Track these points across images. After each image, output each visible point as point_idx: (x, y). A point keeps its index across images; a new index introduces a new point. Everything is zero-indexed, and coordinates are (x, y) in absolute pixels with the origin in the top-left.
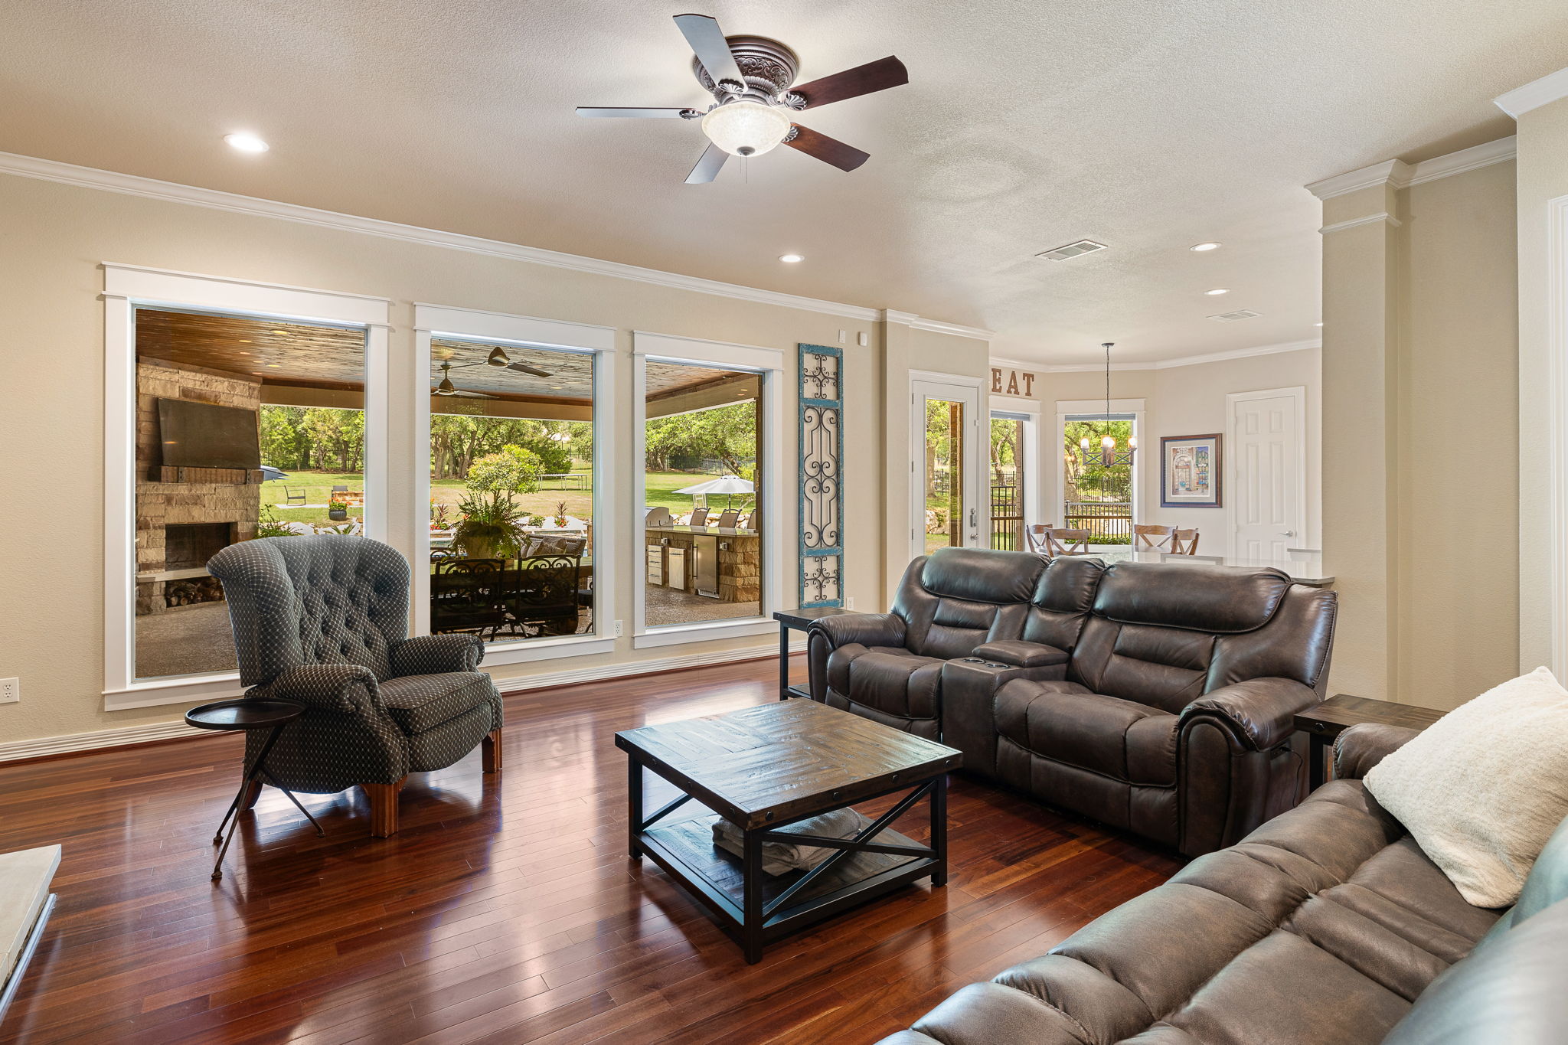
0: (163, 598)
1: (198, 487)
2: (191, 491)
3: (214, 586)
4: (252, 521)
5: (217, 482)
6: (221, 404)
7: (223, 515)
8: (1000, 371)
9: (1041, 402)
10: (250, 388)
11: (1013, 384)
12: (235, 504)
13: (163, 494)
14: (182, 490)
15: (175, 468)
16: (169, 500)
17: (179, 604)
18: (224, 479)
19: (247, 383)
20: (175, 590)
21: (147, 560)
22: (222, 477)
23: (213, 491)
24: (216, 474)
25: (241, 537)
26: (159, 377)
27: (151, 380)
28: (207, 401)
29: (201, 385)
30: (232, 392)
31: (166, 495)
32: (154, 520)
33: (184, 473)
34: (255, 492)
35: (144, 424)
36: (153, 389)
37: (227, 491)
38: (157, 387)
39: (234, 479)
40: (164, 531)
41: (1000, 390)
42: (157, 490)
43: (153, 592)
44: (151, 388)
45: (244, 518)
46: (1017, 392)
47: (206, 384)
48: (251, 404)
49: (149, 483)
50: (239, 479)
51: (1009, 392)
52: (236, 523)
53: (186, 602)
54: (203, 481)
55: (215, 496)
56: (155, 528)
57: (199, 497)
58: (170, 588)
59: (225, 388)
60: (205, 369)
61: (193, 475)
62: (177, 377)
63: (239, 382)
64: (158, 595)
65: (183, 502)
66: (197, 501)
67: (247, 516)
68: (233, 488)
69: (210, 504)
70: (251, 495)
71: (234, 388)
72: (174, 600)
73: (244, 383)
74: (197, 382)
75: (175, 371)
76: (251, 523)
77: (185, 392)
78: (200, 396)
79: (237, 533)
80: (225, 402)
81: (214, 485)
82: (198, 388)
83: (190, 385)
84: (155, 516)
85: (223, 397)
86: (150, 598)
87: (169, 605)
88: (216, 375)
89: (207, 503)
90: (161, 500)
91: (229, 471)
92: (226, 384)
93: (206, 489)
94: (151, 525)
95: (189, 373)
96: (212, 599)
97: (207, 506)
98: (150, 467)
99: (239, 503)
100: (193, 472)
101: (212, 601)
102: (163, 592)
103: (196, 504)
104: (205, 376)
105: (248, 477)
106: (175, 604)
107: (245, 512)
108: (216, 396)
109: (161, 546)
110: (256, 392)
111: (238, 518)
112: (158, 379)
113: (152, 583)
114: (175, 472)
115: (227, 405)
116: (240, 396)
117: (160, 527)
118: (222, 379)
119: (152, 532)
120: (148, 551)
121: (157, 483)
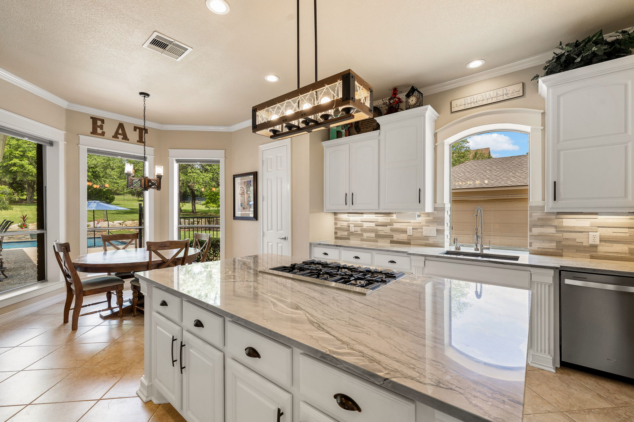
8: (103, 121)
9: (154, 148)
11: (120, 132)
41: (103, 134)
46: (125, 138)
51: (115, 136)
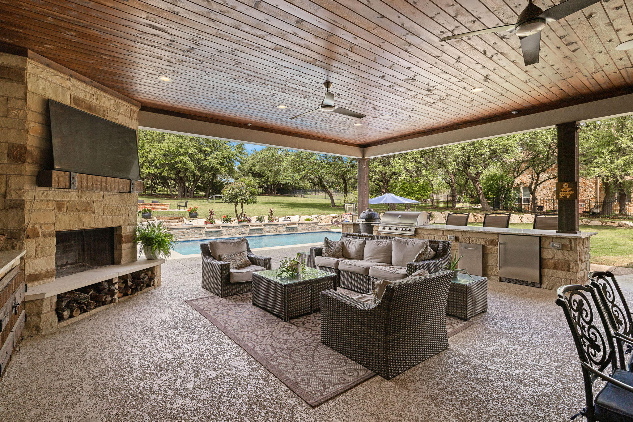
0: (54, 313)
1: (88, 194)
2: (81, 197)
3: (106, 291)
4: (133, 225)
5: (106, 190)
6: (109, 119)
7: (110, 221)
10: (131, 110)
12: (120, 211)
13: (53, 201)
14: (73, 196)
15: (67, 173)
16: (59, 206)
17: (71, 316)
18: (113, 187)
19: (129, 105)
20: (68, 302)
21: (35, 270)
22: (111, 185)
23: (102, 198)
24: (106, 183)
25: (124, 240)
26: (50, 79)
27: (40, 80)
28: (96, 114)
29: (91, 97)
30: (118, 111)
31: (56, 201)
32: (43, 228)
33: (76, 179)
34: (135, 200)
35: (32, 124)
36: (44, 89)
37: (113, 199)
38: (47, 88)
39: (121, 187)
40: (55, 239)
42: (46, 196)
43: (42, 310)
44: (41, 88)
45: (127, 223)
47: (95, 98)
48: (132, 124)
49: (38, 188)
50: (125, 187)
52: (120, 227)
53: (79, 312)
54: (93, 189)
55: (103, 203)
56: (44, 235)
57: (88, 204)
58: (62, 301)
59: (112, 106)
60: (95, 83)
61: (84, 181)
62: (68, 84)
63: (123, 102)
64: (48, 312)
65: (74, 208)
66: (87, 207)
67: (129, 221)
68: (118, 197)
69: (98, 210)
70: (132, 203)
71: (119, 107)
72: (66, 314)
73: (126, 104)
74: (87, 94)
75: (67, 77)
76: (131, 227)
77: (75, 100)
78: (90, 108)
79: (120, 236)
80: (112, 118)
81: (102, 193)
82: (88, 99)
83: (81, 95)
84: (45, 224)
85: (110, 113)
86: (39, 317)
87: (61, 318)
88: (105, 91)
89: (95, 209)
90: (51, 207)
91: (117, 180)
92: (112, 101)
93: (96, 196)
94: (40, 233)
95: (79, 83)
96: (104, 303)
97: (95, 212)
98: (39, 172)
99: (123, 210)
100: (85, 178)
101: (103, 305)
102: (54, 307)
103: (86, 211)
104: (94, 90)
105: (132, 186)
106: (68, 316)
107: (127, 218)
108: (104, 111)
109: (51, 254)
110: (135, 115)
111: (122, 223)
112: (49, 81)
113: (42, 299)
114: (67, 177)
115: (113, 121)
116: (124, 115)
117: (50, 235)
118: (109, 96)
119: (41, 240)
120: (36, 261)
121: (47, 189)
